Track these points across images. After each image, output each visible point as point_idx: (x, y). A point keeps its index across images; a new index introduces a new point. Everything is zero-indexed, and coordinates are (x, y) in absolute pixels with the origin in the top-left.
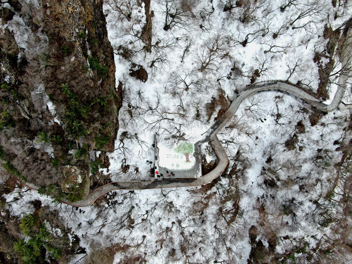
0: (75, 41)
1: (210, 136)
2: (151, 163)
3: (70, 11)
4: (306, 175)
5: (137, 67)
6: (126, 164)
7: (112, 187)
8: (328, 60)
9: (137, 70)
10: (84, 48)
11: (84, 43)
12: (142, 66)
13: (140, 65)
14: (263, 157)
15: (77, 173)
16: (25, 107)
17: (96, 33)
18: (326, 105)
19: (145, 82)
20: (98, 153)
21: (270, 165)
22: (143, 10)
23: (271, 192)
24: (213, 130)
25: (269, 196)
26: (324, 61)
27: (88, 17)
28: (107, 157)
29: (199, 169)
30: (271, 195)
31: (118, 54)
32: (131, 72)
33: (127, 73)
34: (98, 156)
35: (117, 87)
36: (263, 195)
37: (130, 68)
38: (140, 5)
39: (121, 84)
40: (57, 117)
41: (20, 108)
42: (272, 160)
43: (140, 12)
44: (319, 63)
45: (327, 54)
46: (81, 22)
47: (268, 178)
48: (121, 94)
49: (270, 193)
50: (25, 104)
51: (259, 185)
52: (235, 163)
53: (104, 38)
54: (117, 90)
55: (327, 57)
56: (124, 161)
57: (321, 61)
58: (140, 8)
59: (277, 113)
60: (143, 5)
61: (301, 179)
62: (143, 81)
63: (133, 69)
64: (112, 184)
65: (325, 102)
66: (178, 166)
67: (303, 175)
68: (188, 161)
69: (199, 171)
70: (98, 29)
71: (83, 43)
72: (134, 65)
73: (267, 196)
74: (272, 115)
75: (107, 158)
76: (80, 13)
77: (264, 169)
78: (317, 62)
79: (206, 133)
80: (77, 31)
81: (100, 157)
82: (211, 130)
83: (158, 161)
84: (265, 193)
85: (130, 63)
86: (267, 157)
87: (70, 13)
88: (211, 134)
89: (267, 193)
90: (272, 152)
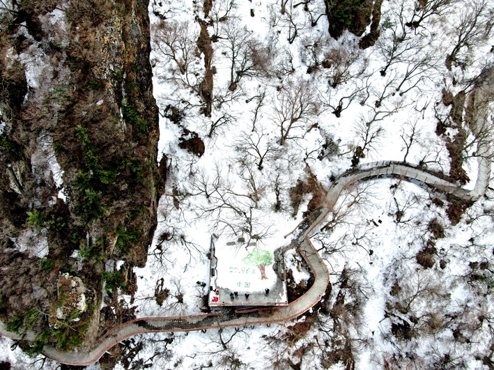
0: (107, 81)
1: (297, 240)
2: (204, 285)
3: (106, 41)
4: (461, 309)
5: (190, 134)
6: (164, 288)
7: (135, 328)
8: (456, 131)
9: (190, 139)
10: (118, 93)
11: (119, 87)
12: (197, 134)
13: (194, 133)
14: (384, 284)
15: (79, 289)
16: (18, 172)
17: (137, 80)
18: (469, 191)
19: (200, 156)
20: (120, 263)
21: (398, 297)
22: (202, 62)
23: (405, 347)
24: (301, 230)
25: (404, 356)
26: (452, 132)
27: (129, 57)
28: (134, 274)
29: (281, 291)
30: (407, 353)
31: (166, 116)
32: (181, 141)
33: (176, 143)
34: (118, 268)
35: (159, 160)
36: (394, 355)
37: (180, 136)
38: (198, 55)
39: (165, 157)
40: (63, 190)
41: (10, 174)
42: (400, 288)
43: (197, 63)
44: (444, 135)
45: (454, 124)
46: (119, 59)
47: (399, 321)
48: (164, 171)
49: (405, 350)
50: (19, 167)
51: (385, 337)
52: (340, 292)
53: (147, 90)
54: (159, 165)
55: (454, 127)
56: (160, 282)
57: (446, 133)
58: (199, 59)
59: (396, 211)
60: (203, 55)
61: (453, 318)
62: (197, 155)
63: (184, 137)
64: (136, 323)
65: (465, 187)
66: (247, 285)
67: (455, 311)
68: (264, 277)
69: (283, 294)
70: (141, 76)
71: (117, 86)
72: (186, 132)
73: (401, 356)
74: (389, 214)
75: (133, 277)
76: (119, 48)
77: (388, 306)
78: (442, 135)
79: (292, 235)
80: (112, 68)
81: (121, 271)
82: (298, 231)
83: (215, 277)
84: (396, 352)
85: (181, 129)
86: (391, 284)
87: (106, 43)
88: (299, 237)
89: (399, 350)
90: (399, 275)
